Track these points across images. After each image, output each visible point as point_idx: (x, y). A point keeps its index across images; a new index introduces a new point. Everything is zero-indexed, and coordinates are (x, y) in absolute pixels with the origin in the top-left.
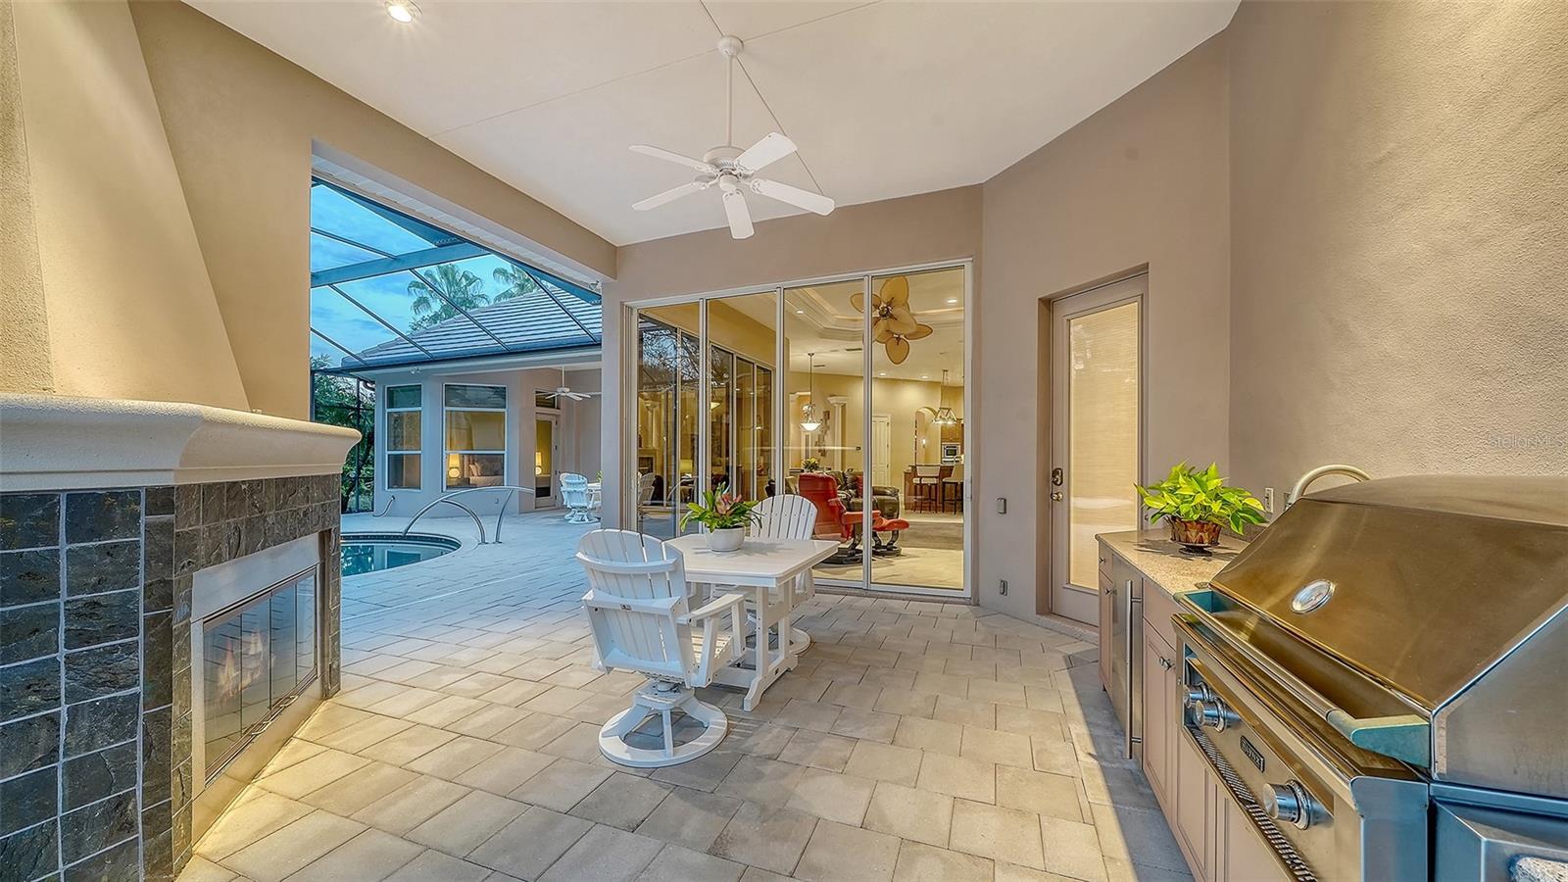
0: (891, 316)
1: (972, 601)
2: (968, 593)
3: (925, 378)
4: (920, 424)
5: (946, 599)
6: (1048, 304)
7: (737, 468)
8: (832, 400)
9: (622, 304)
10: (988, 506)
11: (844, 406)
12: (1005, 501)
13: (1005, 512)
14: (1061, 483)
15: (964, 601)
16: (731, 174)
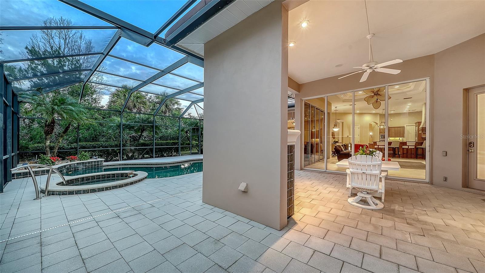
0: (379, 95)
1: (430, 183)
2: (427, 180)
3: (374, 112)
4: (371, 127)
5: (419, 182)
6: (467, 91)
7: (311, 142)
8: (338, 121)
9: (301, 99)
10: (438, 155)
11: (343, 123)
12: (446, 152)
13: (446, 156)
14: (473, 146)
15: (426, 183)
16: (372, 68)
